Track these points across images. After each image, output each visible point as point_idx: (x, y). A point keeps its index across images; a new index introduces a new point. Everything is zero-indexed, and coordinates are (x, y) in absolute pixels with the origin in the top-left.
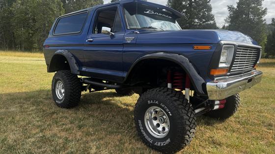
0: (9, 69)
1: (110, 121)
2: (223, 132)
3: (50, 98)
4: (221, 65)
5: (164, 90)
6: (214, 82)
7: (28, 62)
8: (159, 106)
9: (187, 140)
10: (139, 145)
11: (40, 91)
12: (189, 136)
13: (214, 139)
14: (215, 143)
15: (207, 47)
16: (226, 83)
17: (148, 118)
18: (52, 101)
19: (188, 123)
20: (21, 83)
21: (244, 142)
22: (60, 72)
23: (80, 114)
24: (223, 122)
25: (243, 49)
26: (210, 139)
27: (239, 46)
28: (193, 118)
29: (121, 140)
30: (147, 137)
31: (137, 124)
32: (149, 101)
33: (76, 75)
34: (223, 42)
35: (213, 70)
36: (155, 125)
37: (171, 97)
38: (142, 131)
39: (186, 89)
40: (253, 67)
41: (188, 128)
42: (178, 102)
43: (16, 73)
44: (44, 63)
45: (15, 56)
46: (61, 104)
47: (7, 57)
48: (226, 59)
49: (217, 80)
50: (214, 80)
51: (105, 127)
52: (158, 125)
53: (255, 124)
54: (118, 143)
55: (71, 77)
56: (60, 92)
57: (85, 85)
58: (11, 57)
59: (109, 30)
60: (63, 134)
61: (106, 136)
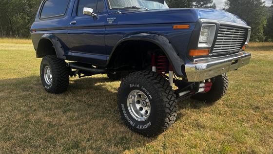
1: (98, 106)
2: (209, 115)
3: (40, 84)
4: (200, 45)
5: (145, 74)
6: (193, 64)
8: (140, 89)
9: (168, 123)
10: (123, 128)
11: (32, 77)
12: (169, 118)
13: (199, 121)
14: (199, 126)
15: (186, 26)
16: (206, 64)
17: (131, 102)
18: (41, 86)
19: (168, 105)
20: (14, 70)
21: (228, 124)
22: (47, 57)
23: (68, 98)
24: (211, 105)
25: (227, 29)
26: (195, 122)
27: (222, 25)
28: (174, 101)
29: (105, 124)
30: (129, 121)
31: (120, 108)
32: (130, 85)
33: (63, 60)
34: (202, 20)
35: (192, 51)
36: (138, 109)
37: (152, 80)
38: (125, 114)
39: (169, 72)
40: (241, 48)
41: (167, 111)
42: (159, 85)
43: (10, 60)
46: (50, 89)
47: (4, 44)
48: (207, 38)
49: (196, 61)
50: (193, 61)
51: (91, 111)
52: (141, 109)
53: (243, 107)
54: (101, 127)
55: (58, 62)
56: (48, 78)
57: (74, 70)
58: (8, 44)
59: (91, 10)
60: (47, 119)
61: (90, 120)
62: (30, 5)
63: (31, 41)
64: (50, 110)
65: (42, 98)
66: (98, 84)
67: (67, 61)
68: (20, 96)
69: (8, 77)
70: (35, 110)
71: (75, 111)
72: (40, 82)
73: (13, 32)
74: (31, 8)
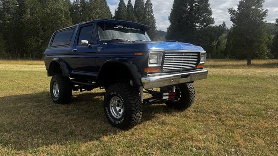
0: (19, 77)
4: (150, 66)
6: (147, 77)
7: (38, 70)
8: (116, 95)
9: (135, 118)
11: (43, 93)
12: (135, 115)
15: (141, 54)
17: (112, 106)
18: (51, 99)
20: (29, 87)
25: (176, 54)
27: (169, 52)
31: (105, 110)
32: (111, 93)
33: (68, 77)
34: (150, 50)
36: (118, 110)
38: (108, 115)
40: (196, 67)
41: (134, 109)
44: (45, 70)
45: (26, 64)
46: (56, 100)
47: (19, 66)
48: (158, 61)
49: (149, 76)
52: (120, 111)
55: (64, 79)
56: (56, 92)
57: (77, 86)
58: (22, 66)
59: (87, 42)
60: (53, 120)
61: (84, 120)
62: (43, 29)
63: (43, 62)
64: (56, 114)
65: (50, 107)
66: (97, 97)
67: (70, 78)
68: (34, 106)
69: (24, 93)
70: (45, 114)
71: (74, 115)
72: (50, 96)
73: (27, 54)
74: (44, 32)
